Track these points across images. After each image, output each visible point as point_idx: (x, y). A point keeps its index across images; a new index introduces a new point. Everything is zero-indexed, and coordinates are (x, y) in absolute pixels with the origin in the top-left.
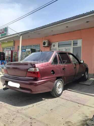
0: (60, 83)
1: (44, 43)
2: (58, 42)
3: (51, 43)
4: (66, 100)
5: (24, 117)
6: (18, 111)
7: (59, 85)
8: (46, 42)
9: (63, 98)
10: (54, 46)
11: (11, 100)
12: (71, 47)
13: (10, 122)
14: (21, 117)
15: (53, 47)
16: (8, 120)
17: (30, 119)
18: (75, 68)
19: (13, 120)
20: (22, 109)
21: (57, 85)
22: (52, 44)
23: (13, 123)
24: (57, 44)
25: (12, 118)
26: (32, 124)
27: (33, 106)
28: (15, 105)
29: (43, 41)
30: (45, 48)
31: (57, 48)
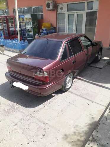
0: (70, 78)
1: (48, 5)
2: (66, 3)
3: (58, 4)
4: (76, 94)
5: (38, 122)
6: (31, 114)
7: (69, 80)
8: (50, 3)
9: (72, 93)
10: (62, 8)
11: (21, 99)
12: (84, 11)
13: (27, 129)
14: (35, 122)
15: (61, 11)
16: (24, 127)
17: (43, 124)
18: (87, 55)
19: (29, 127)
20: (34, 112)
21: (67, 81)
22: (58, 6)
23: (29, 130)
24: (65, 6)
25: (27, 124)
26: (45, 131)
27: (45, 106)
28: (27, 106)
29: (47, 2)
30: (50, 11)
31: (66, 12)
